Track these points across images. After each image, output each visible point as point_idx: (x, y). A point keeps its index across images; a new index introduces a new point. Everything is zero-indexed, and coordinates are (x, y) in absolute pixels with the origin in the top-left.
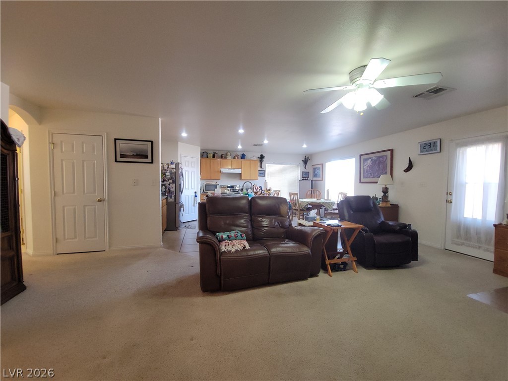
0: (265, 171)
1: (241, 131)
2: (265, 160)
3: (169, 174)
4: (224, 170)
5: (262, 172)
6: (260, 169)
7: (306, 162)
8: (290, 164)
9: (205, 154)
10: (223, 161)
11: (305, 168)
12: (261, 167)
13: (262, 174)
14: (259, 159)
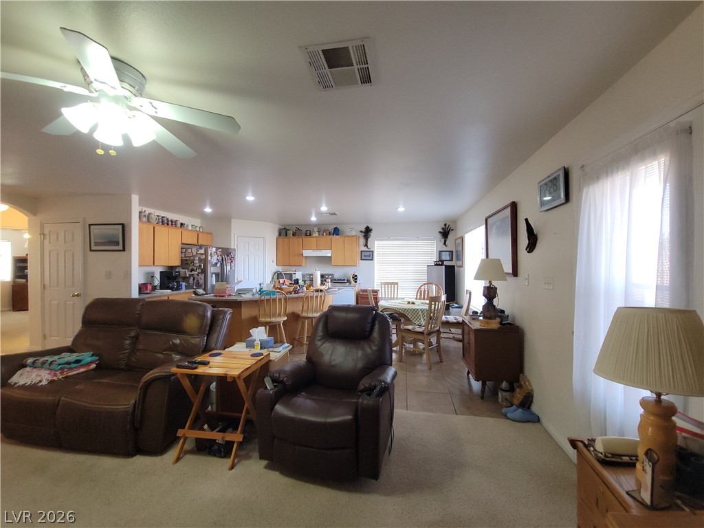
0: (372, 252)
1: (250, 198)
2: (372, 234)
3: (197, 261)
4: (306, 253)
5: (368, 254)
6: (365, 249)
7: (445, 233)
8: (418, 239)
9: (284, 232)
10: (307, 240)
11: (445, 244)
12: (366, 245)
13: (368, 256)
14: (363, 234)
